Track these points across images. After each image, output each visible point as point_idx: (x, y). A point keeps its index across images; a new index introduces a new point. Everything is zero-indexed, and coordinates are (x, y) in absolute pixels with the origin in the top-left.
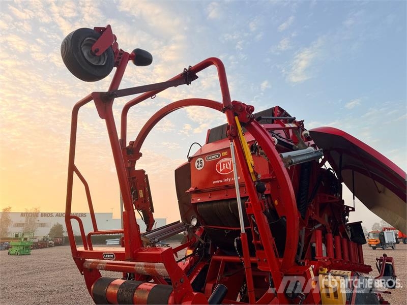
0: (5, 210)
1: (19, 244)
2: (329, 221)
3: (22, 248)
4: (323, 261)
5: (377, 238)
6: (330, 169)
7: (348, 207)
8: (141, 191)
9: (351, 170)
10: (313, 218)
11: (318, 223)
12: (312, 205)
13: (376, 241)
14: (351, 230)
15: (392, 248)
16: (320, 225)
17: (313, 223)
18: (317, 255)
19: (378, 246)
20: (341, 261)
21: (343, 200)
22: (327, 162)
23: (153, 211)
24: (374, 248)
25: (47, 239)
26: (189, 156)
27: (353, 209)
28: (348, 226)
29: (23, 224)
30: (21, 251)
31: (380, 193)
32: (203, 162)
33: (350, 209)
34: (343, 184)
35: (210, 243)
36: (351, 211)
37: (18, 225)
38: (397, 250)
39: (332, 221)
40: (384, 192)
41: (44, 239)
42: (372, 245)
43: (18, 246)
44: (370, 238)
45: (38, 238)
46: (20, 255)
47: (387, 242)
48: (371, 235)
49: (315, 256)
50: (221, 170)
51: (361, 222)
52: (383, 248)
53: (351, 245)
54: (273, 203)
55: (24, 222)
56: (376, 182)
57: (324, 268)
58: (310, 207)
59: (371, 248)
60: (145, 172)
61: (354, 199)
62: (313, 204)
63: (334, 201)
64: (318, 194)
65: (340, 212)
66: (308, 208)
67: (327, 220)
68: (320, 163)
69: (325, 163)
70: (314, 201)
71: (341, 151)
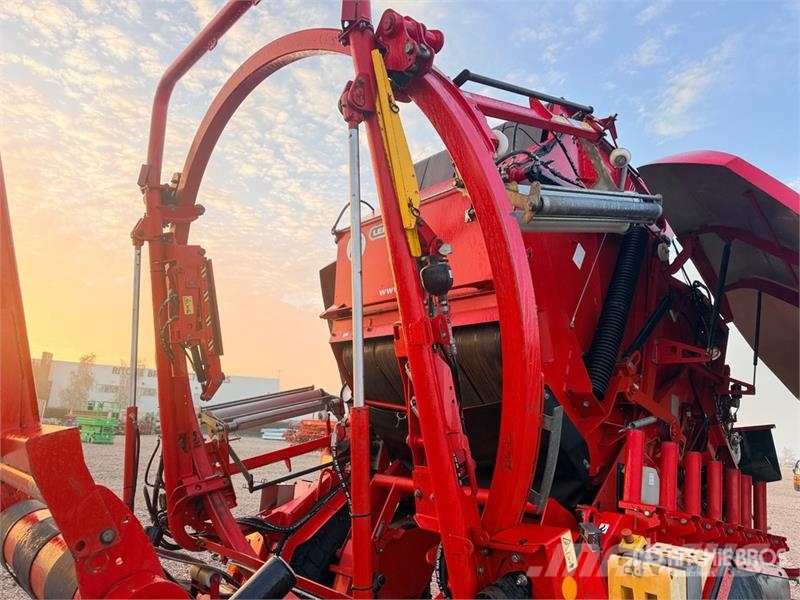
0: (84, 359)
1: (93, 423)
2: (682, 411)
3: (98, 431)
4: (638, 515)
6: (698, 284)
7: (738, 384)
8: (190, 298)
9: (757, 291)
10: (632, 400)
11: (648, 414)
12: (630, 365)
14: (741, 443)
16: (651, 420)
17: (630, 411)
18: (626, 497)
20: (694, 518)
21: (728, 367)
22: (689, 261)
23: (219, 350)
25: (153, 419)
26: (337, 229)
27: (751, 390)
28: (737, 434)
29: (117, 388)
30: (97, 436)
32: (363, 241)
33: (744, 389)
34: (731, 325)
35: (381, 443)
36: (745, 393)
37: (107, 389)
39: (689, 414)
41: (147, 418)
43: (92, 426)
46: (94, 443)
49: (621, 498)
51: (773, 426)
53: (735, 480)
55: (118, 385)
57: (635, 537)
58: (625, 369)
60: (204, 251)
61: (755, 363)
62: (634, 362)
63: (696, 360)
64: (656, 342)
65: (717, 396)
66: (620, 372)
67: (675, 411)
68: (671, 262)
69: (684, 266)
70: (637, 356)
71: (728, 234)
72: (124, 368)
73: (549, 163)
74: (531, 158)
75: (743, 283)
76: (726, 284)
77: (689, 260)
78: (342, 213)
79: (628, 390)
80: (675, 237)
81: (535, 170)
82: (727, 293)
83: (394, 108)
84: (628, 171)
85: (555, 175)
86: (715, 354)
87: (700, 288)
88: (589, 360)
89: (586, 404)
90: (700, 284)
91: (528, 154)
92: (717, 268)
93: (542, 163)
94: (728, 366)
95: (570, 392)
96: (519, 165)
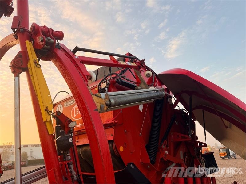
2: (184, 156)
5: (225, 152)
6: (183, 109)
7: (201, 143)
9: (202, 110)
10: (166, 159)
11: (172, 162)
12: (163, 147)
13: (225, 154)
14: (205, 161)
15: (234, 158)
19: (226, 157)
24: (223, 158)
27: (205, 145)
28: (203, 158)
31: (227, 128)
32: (62, 108)
34: (196, 122)
36: (203, 146)
38: (238, 159)
39: (187, 157)
40: (230, 127)
41: (13, 163)
42: (222, 157)
44: (220, 152)
45: (9, 162)
47: (231, 154)
48: (221, 150)
50: (75, 116)
51: (213, 152)
52: (229, 158)
54: (117, 150)
56: (223, 119)
59: (222, 158)
62: (164, 145)
63: (186, 140)
64: (172, 134)
65: (195, 148)
66: (160, 150)
67: (182, 157)
68: (173, 104)
69: (178, 104)
70: (166, 142)
71: (190, 93)
72: (4, 146)
73: (125, 76)
74: (117, 75)
75: (197, 107)
76: (192, 108)
77: (179, 102)
78: (56, 95)
79: (164, 156)
80: (173, 95)
81: (119, 80)
82: (193, 111)
83: (38, 66)
84: (155, 75)
85: (128, 80)
86: (192, 132)
87: (184, 111)
88: (148, 147)
89: (148, 167)
90: (184, 109)
91: (116, 74)
92: (189, 104)
93: (122, 77)
94: (197, 136)
95: (142, 162)
96: (114, 78)
